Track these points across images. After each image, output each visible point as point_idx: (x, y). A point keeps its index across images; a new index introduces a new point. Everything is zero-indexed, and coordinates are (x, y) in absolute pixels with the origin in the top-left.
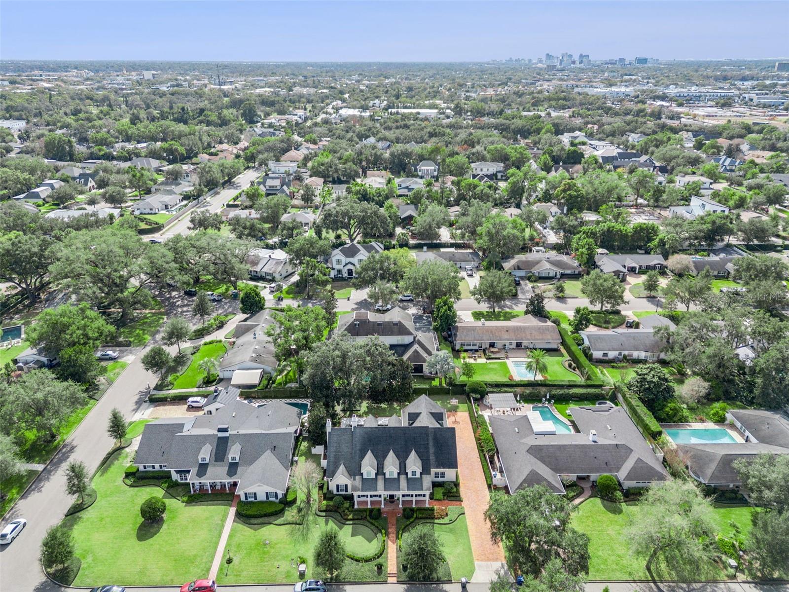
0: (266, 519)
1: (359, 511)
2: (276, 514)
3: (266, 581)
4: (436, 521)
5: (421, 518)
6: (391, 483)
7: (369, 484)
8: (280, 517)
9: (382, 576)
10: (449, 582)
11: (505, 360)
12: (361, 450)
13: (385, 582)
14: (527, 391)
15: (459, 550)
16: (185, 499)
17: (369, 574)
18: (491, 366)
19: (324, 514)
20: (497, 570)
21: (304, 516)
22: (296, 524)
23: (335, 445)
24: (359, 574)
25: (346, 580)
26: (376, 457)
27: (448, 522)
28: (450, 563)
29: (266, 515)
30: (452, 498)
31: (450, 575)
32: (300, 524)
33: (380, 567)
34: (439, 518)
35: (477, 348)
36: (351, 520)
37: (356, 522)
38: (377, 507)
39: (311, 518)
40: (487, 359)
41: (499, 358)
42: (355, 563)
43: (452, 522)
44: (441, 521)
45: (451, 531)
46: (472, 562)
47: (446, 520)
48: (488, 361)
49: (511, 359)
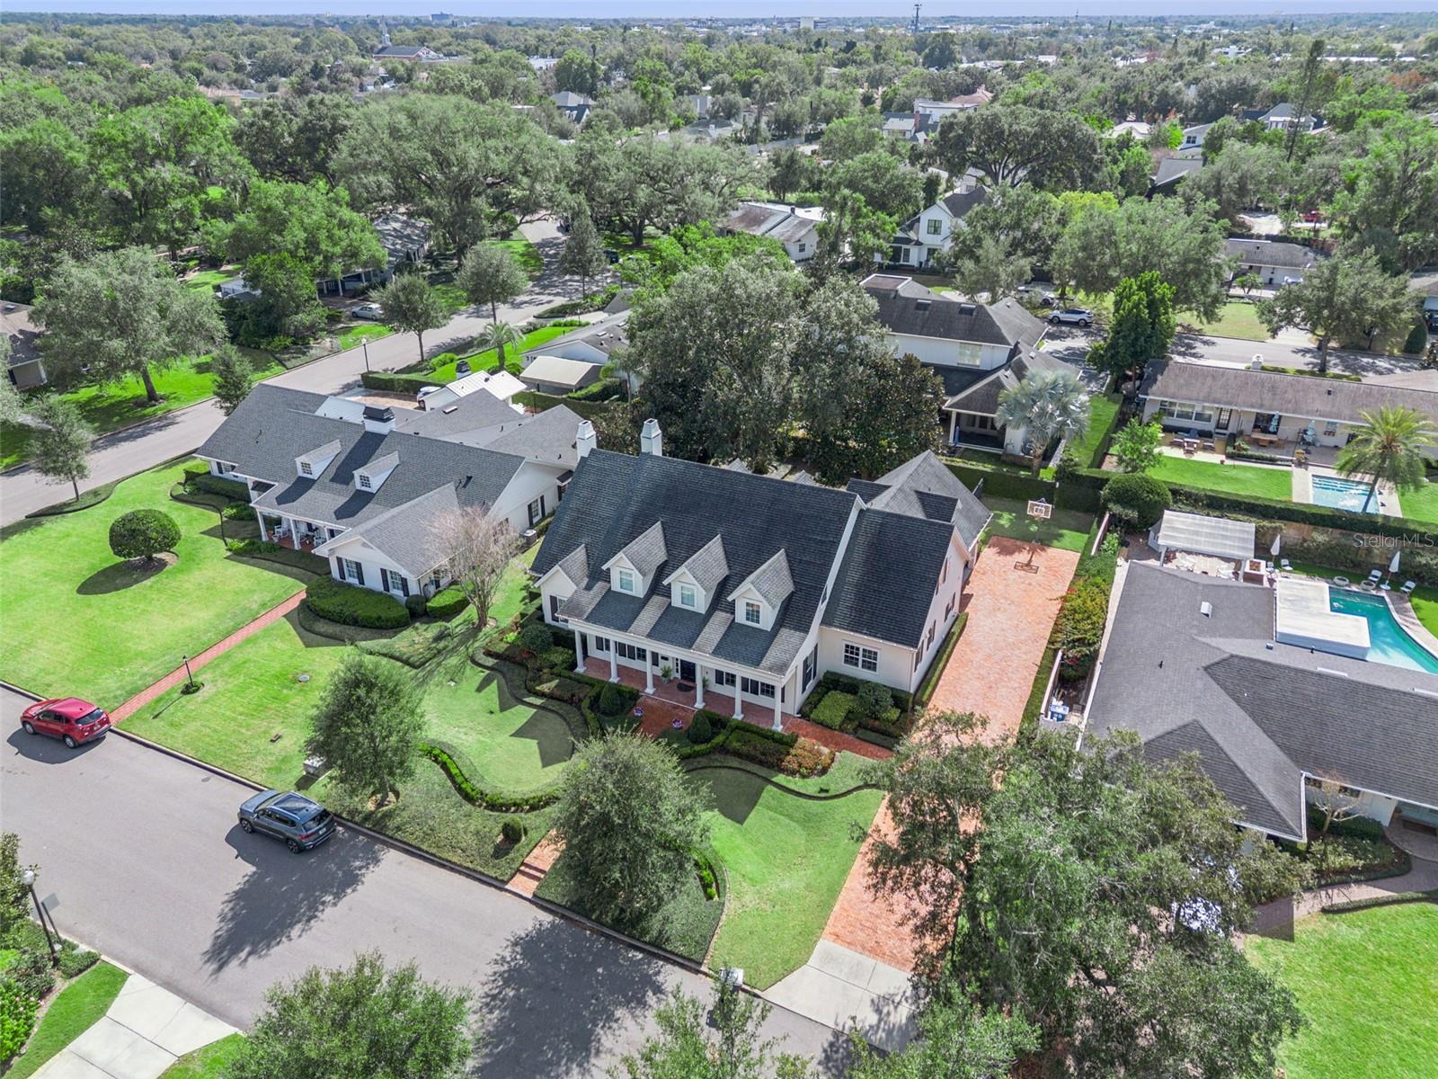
0: (351, 630)
1: (583, 681)
2: (380, 628)
3: (219, 763)
4: (780, 778)
5: (737, 754)
6: (680, 625)
7: (618, 609)
8: (382, 637)
9: (503, 861)
10: (691, 964)
11: (1294, 469)
12: (635, 517)
13: (499, 884)
14: (1320, 537)
15: (792, 882)
16: (238, 544)
17: (469, 840)
18: (1234, 473)
19: (490, 662)
20: (887, 999)
21: (439, 652)
22: (406, 662)
23: (585, 493)
24: (444, 833)
25: (399, 835)
26: (669, 544)
27: (812, 790)
28: (731, 905)
29: (355, 622)
30: (873, 736)
31: (704, 943)
32: (413, 666)
33: (512, 835)
34: (793, 773)
35: (1210, 426)
36: (541, 695)
37: (554, 705)
38: (634, 686)
39: (453, 661)
40: (1230, 456)
41: (1272, 461)
42: (457, 797)
43: (824, 795)
44: (795, 783)
45: (807, 821)
46: (807, 940)
47: (812, 785)
48: (1229, 462)
49: (1313, 470)
